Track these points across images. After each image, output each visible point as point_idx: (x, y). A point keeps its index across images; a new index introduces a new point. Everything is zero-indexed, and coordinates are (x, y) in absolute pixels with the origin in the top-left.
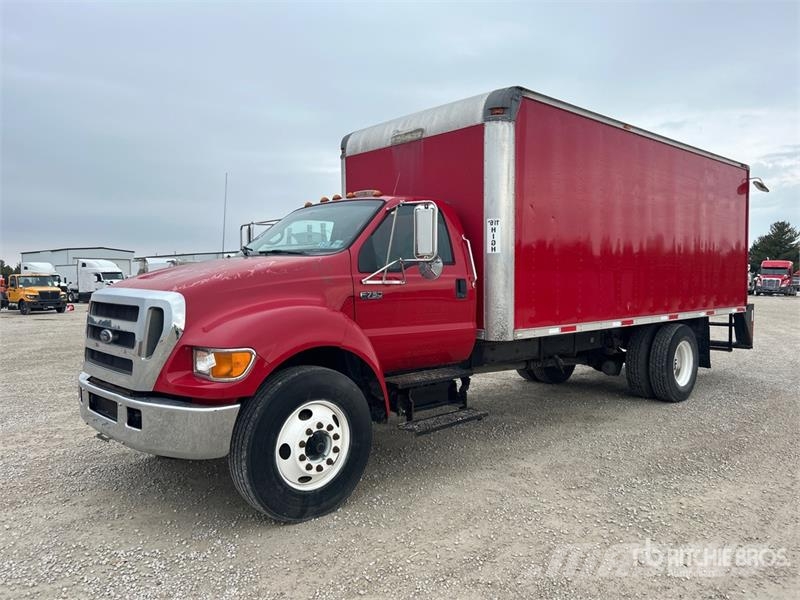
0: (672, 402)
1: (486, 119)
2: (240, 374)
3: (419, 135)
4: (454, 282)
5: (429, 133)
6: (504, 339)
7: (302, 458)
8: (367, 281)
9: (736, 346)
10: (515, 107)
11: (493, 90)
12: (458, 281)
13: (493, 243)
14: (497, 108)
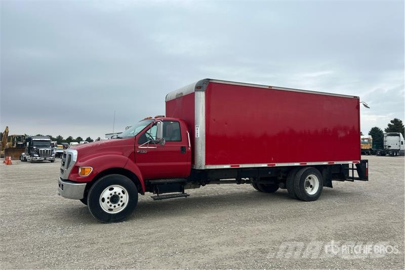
0: (305, 201)
1: (195, 91)
2: (87, 174)
3: (181, 95)
4: (180, 148)
5: (184, 94)
6: (201, 168)
7: (108, 202)
8: (140, 147)
9: (357, 179)
10: (205, 86)
11: (197, 81)
12: (182, 147)
13: (197, 134)
14: (199, 87)
